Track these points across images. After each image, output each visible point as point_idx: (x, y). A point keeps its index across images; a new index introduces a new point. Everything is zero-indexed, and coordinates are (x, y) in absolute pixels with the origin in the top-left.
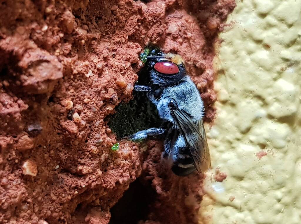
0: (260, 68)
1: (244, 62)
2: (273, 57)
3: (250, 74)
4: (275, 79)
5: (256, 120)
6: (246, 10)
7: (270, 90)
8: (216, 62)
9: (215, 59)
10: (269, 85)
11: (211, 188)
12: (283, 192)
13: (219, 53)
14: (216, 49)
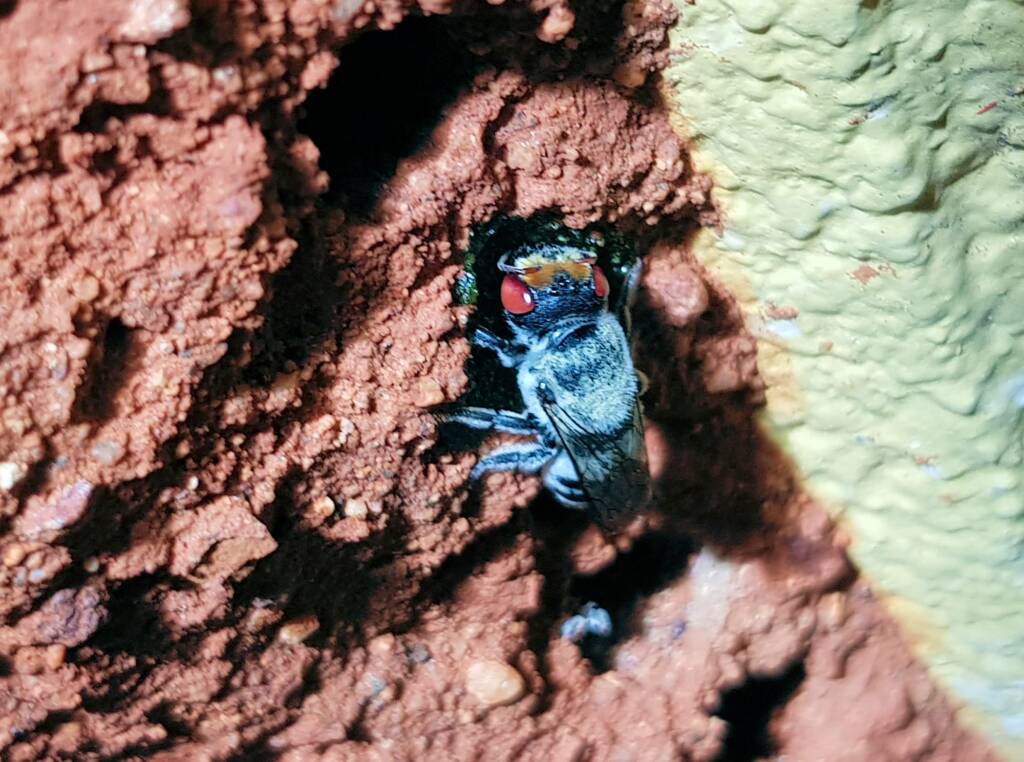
0: (797, 127)
1: (749, 118)
2: (821, 107)
3: (776, 140)
4: (845, 142)
5: (827, 215)
6: (712, 17)
7: (837, 164)
8: (680, 123)
9: (674, 118)
10: (831, 156)
11: (768, 331)
12: (945, 327)
13: (679, 105)
14: (668, 101)
